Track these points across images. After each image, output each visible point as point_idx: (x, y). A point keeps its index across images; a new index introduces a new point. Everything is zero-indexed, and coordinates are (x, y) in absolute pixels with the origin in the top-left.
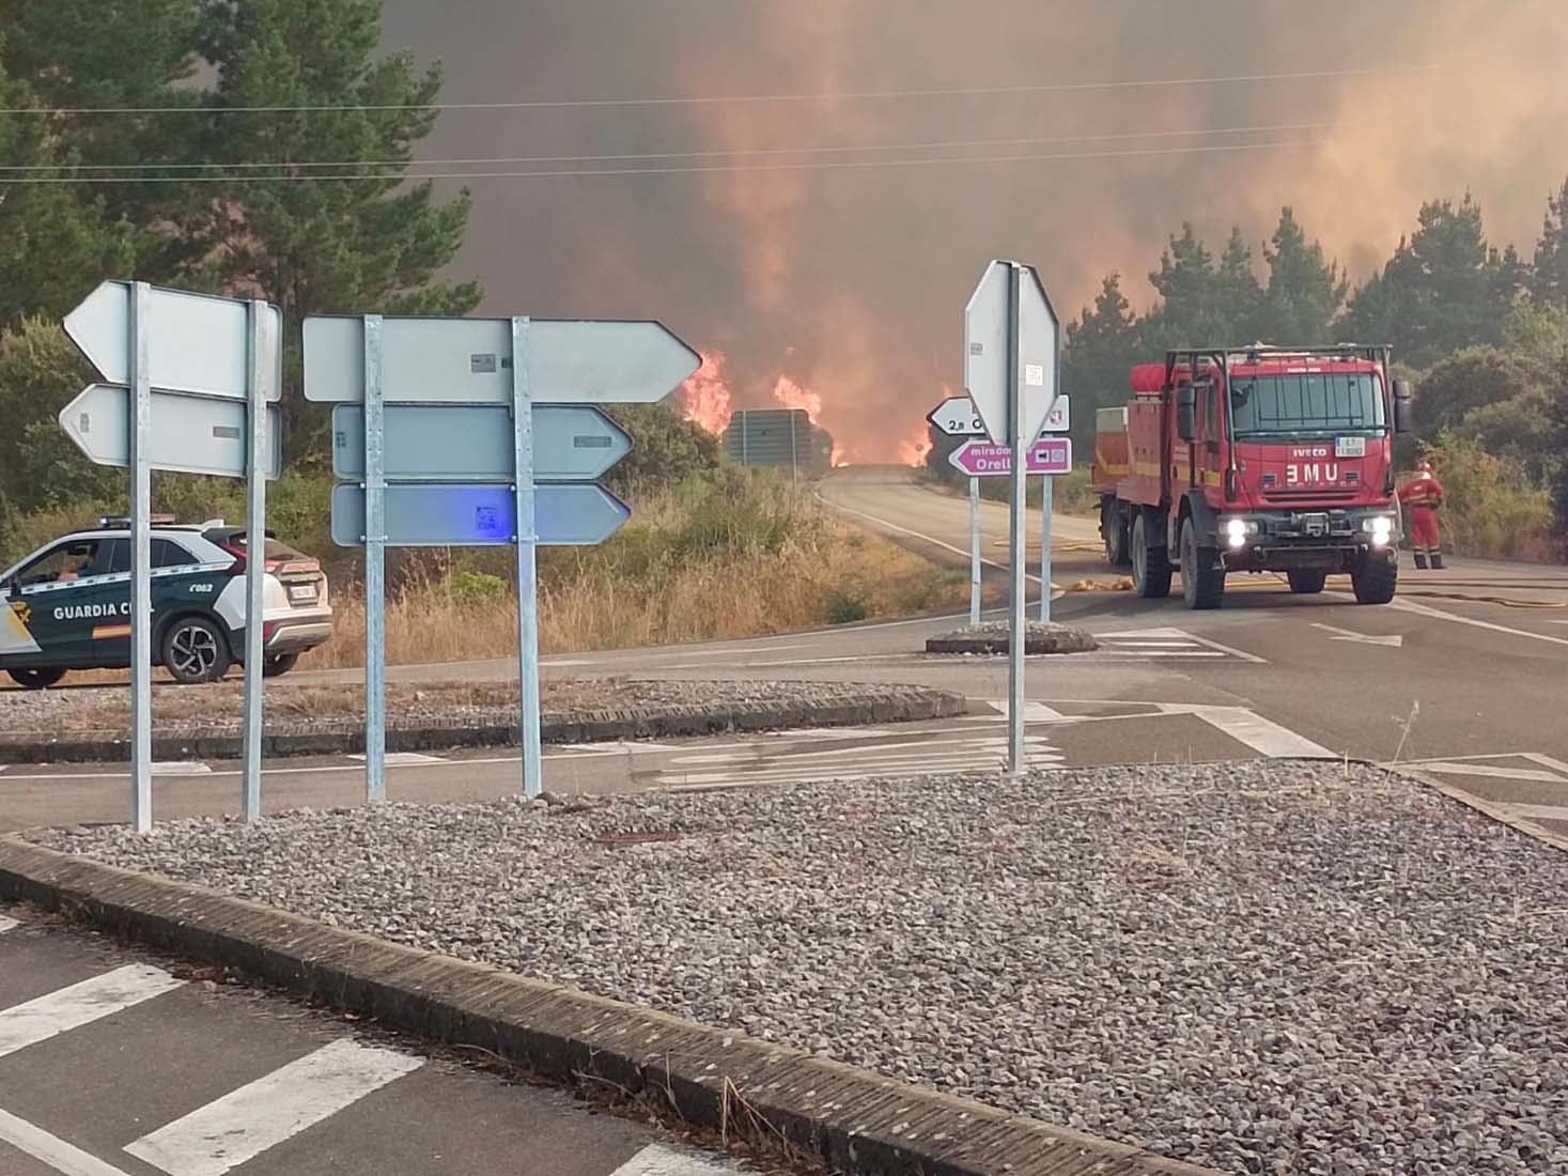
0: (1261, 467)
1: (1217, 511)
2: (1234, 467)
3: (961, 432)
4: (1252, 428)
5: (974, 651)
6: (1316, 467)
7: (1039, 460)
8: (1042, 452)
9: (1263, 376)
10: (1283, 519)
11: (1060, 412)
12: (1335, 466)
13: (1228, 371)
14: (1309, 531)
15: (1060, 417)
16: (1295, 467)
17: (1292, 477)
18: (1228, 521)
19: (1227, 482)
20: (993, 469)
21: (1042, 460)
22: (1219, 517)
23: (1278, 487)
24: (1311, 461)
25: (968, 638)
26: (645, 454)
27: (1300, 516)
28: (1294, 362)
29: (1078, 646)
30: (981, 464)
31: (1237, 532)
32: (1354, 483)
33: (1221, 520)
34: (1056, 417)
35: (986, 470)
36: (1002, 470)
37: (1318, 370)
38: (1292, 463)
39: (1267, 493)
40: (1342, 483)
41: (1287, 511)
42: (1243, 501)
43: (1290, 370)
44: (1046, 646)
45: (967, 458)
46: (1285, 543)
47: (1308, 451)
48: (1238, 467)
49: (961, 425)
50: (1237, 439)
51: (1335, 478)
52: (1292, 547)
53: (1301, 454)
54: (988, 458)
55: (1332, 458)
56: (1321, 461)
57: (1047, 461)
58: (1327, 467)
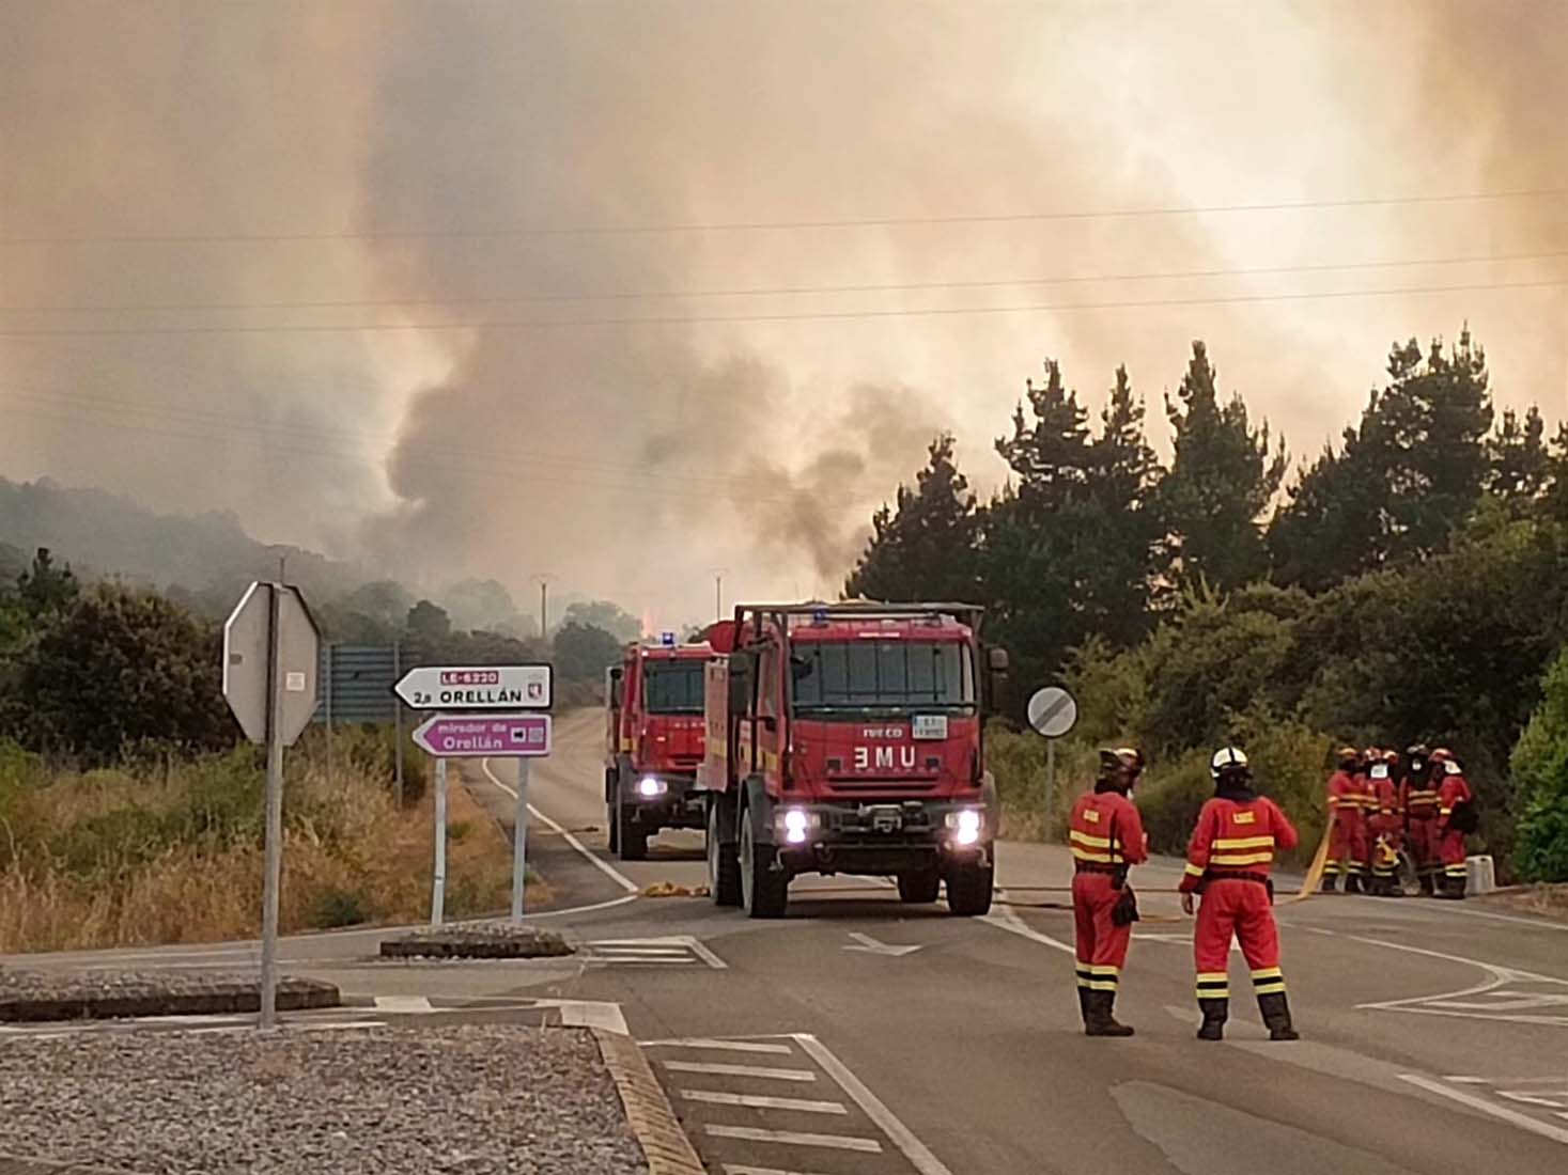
0: (824, 750)
1: (775, 801)
2: (791, 749)
3: (427, 705)
4: (817, 702)
5: (426, 956)
6: (889, 750)
7: (515, 740)
8: (518, 730)
9: (831, 641)
10: (851, 811)
11: (540, 686)
12: (913, 750)
13: (789, 634)
14: (876, 825)
15: (540, 691)
16: (865, 750)
17: (861, 761)
18: (785, 812)
19: (785, 765)
20: (462, 749)
21: (518, 740)
22: (776, 807)
23: (844, 773)
24: (884, 742)
25: (422, 940)
26: (188, 702)
27: (869, 809)
28: (869, 625)
29: (543, 950)
30: (449, 743)
31: (796, 825)
32: (934, 770)
33: (778, 812)
34: (535, 690)
35: (455, 749)
36: (471, 749)
37: (897, 635)
38: (862, 745)
39: (832, 779)
40: (922, 771)
41: (855, 803)
42: (803, 789)
43: (863, 635)
44: (507, 948)
45: (434, 737)
46: (854, 839)
47: (880, 732)
48: (795, 748)
49: (428, 698)
50: (797, 716)
51: (912, 763)
52: (860, 845)
53: (872, 733)
54: (457, 736)
55: (908, 740)
56: (896, 743)
57: (523, 740)
58: (903, 750)
